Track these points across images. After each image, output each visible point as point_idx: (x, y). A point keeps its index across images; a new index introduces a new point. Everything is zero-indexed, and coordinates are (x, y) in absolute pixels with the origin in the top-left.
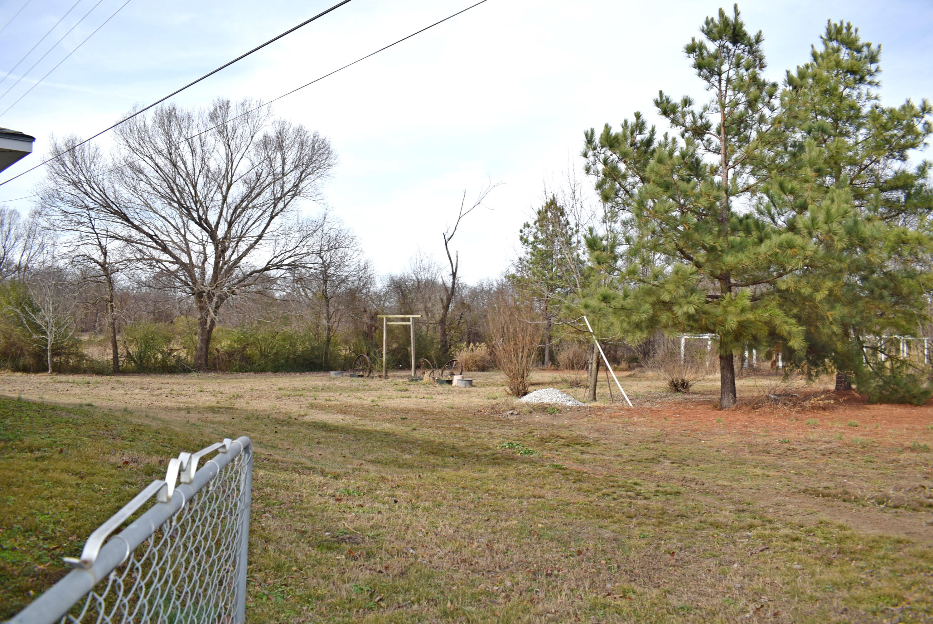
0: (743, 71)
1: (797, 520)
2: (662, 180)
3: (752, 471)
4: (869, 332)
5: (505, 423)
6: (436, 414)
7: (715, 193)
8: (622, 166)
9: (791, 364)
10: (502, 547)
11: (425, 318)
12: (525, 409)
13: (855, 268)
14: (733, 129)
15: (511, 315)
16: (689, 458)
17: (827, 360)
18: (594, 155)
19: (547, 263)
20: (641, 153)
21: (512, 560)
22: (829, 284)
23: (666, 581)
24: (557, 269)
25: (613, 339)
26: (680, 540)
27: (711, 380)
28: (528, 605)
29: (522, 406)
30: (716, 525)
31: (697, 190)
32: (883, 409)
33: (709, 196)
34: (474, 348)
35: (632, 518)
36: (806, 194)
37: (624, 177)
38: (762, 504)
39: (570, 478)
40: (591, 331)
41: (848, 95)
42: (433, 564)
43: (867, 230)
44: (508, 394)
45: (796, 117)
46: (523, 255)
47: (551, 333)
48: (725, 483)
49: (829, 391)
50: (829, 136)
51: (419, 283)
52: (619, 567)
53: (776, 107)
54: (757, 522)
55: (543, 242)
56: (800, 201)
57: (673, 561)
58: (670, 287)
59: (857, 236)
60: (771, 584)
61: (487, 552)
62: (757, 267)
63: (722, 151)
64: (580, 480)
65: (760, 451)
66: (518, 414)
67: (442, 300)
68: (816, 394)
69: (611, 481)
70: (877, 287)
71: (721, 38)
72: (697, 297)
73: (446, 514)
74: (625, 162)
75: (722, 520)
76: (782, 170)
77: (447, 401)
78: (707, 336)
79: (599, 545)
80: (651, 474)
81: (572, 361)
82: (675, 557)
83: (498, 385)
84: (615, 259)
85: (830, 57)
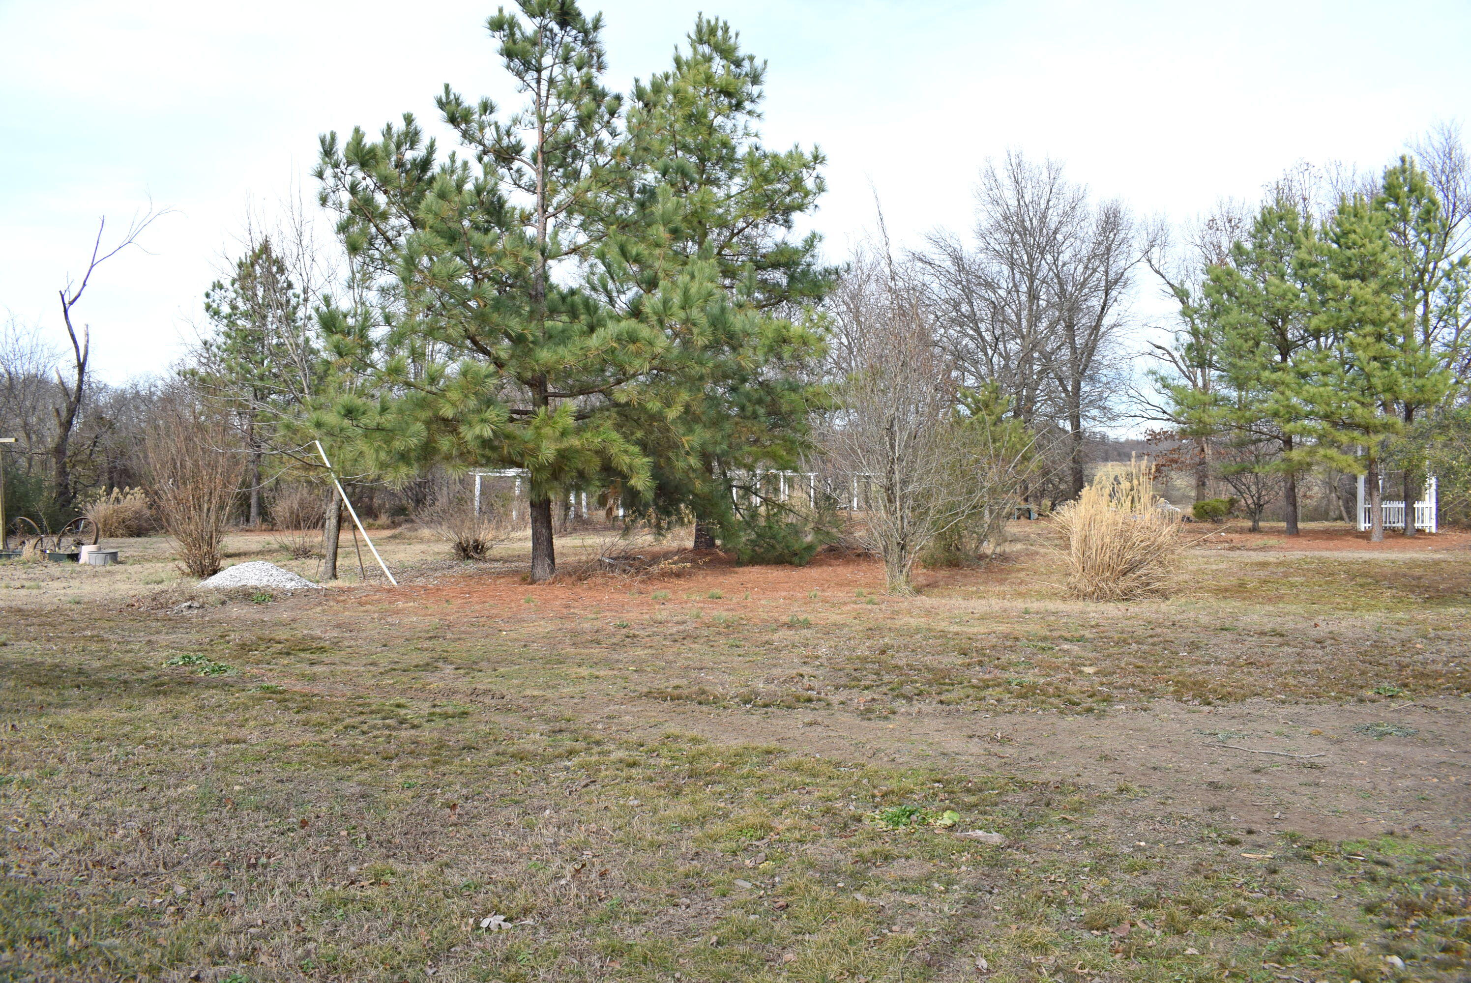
0: (572, 70)
1: (634, 737)
2: (444, 227)
3: (574, 671)
4: (740, 465)
5: (176, 623)
6: (46, 615)
7: (525, 253)
8: (381, 199)
9: (634, 512)
10: (169, 830)
11: (24, 443)
12: (213, 598)
13: (721, 375)
14: (556, 157)
15: (188, 439)
16: (482, 660)
17: (682, 506)
18: (335, 176)
19: (254, 352)
20: (412, 181)
21: (187, 850)
22: (685, 396)
23: (444, 849)
24: (271, 361)
25: (365, 478)
26: (466, 785)
27: (520, 540)
28: (217, 920)
29: (209, 592)
30: (520, 757)
31: (499, 246)
32: (755, 573)
33: (516, 256)
34: (120, 496)
35: (391, 759)
36: (657, 264)
37: (384, 216)
38: (588, 718)
39: (290, 705)
40: (328, 465)
41: (720, 126)
42: (40, 877)
43: (737, 321)
44: (183, 573)
45: (646, 149)
46: (210, 336)
47: (260, 469)
48: (536, 693)
49: (685, 549)
50: (692, 182)
51: (11, 379)
52: (368, 838)
53: (618, 131)
54: (578, 745)
55: (246, 315)
56: (648, 273)
57: (454, 818)
58: (454, 395)
59: (724, 330)
60: (597, 832)
61: (141, 842)
62: (586, 369)
63: (539, 190)
64: (307, 708)
65: (587, 641)
66: (202, 607)
67: (57, 411)
68: (666, 555)
69: (359, 705)
70: (750, 401)
71: (543, 15)
72: (495, 412)
73: (65, 787)
74: (385, 192)
75: (531, 747)
76: (624, 225)
77: (69, 591)
78: (511, 472)
79: (338, 808)
80: (423, 689)
81: (298, 516)
82: (458, 810)
83: (165, 560)
84: (368, 347)
85: (699, 66)
